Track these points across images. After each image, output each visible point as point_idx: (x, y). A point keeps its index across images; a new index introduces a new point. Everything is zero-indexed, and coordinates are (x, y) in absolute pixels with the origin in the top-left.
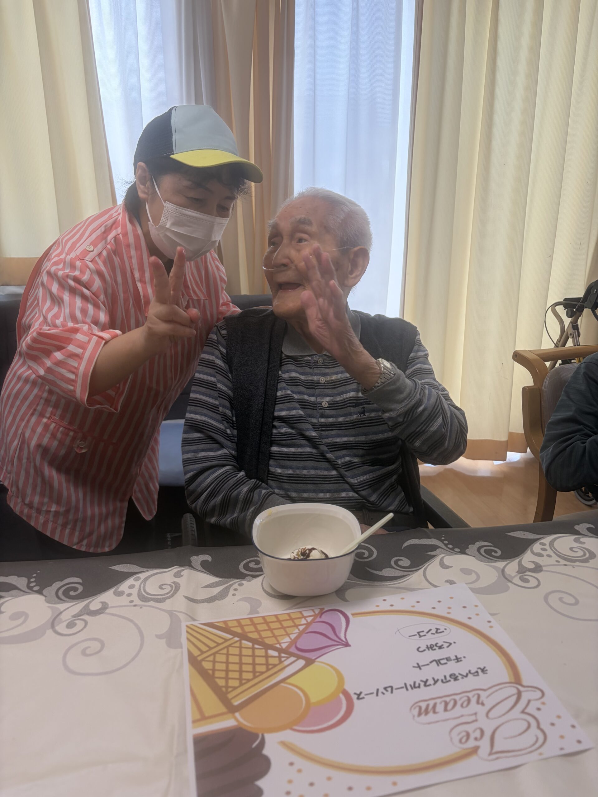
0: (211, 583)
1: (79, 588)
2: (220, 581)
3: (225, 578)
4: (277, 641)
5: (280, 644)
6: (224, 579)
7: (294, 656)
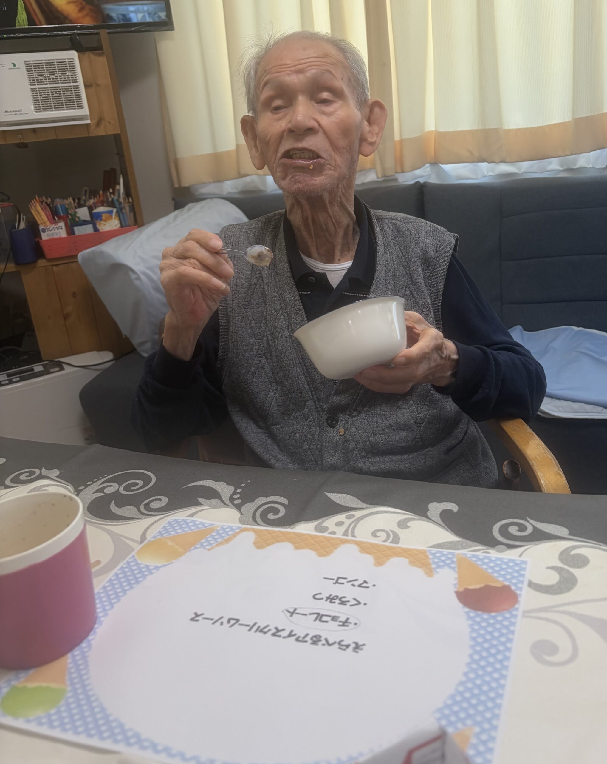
0: (445, 543)
1: (281, 511)
2: (458, 542)
3: (467, 539)
6: (464, 540)
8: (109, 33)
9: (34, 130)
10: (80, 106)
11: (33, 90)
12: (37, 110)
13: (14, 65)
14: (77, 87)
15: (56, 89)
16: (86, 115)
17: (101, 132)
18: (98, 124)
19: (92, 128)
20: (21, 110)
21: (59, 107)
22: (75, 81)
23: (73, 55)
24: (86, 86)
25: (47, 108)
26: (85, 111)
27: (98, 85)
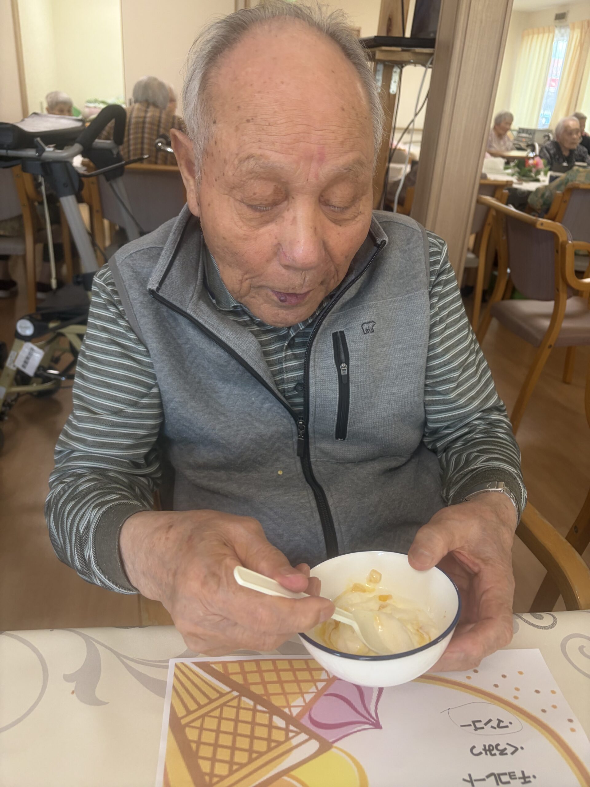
4: (288, 702)
5: (290, 707)
7: (306, 733)
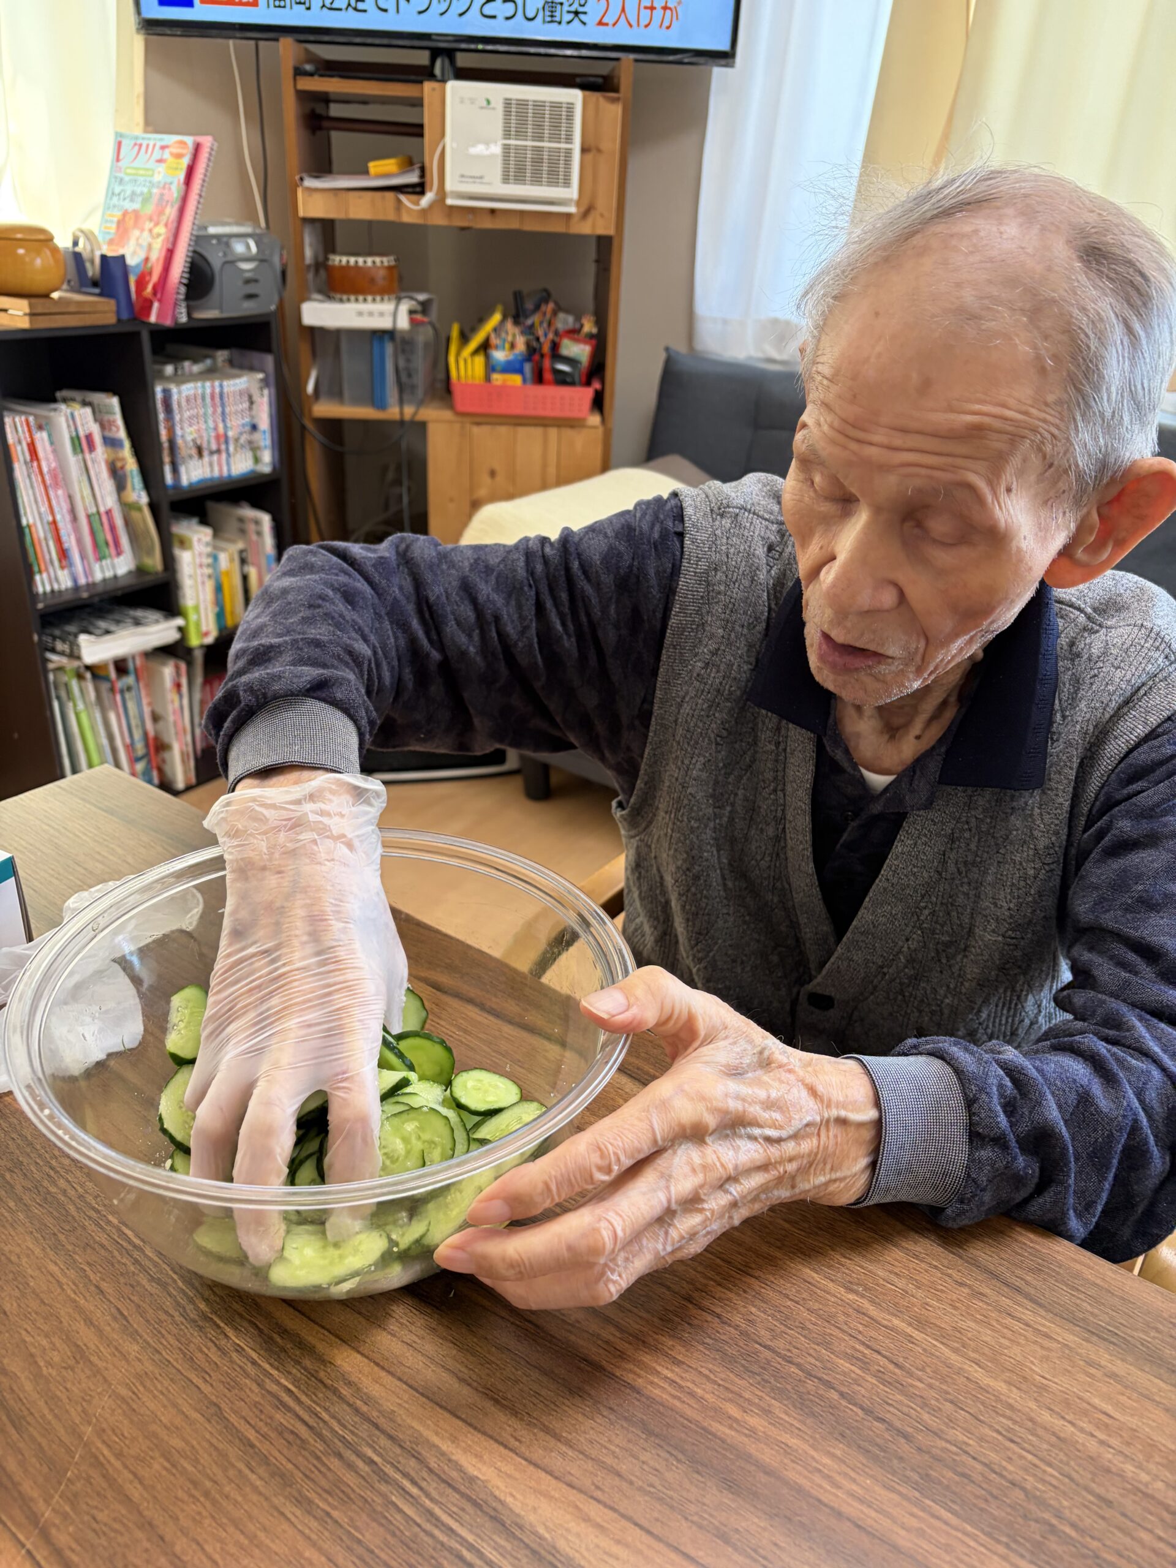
8: (636, 61)
9: (493, 211)
10: (567, 183)
11: (506, 148)
12: (506, 179)
13: (488, 102)
14: (569, 153)
15: (539, 150)
16: (571, 200)
17: (586, 228)
18: (586, 214)
19: (575, 220)
20: (481, 177)
21: (537, 180)
22: (569, 139)
23: (574, 96)
24: (584, 150)
25: (520, 179)
26: (573, 192)
27: (599, 150)
